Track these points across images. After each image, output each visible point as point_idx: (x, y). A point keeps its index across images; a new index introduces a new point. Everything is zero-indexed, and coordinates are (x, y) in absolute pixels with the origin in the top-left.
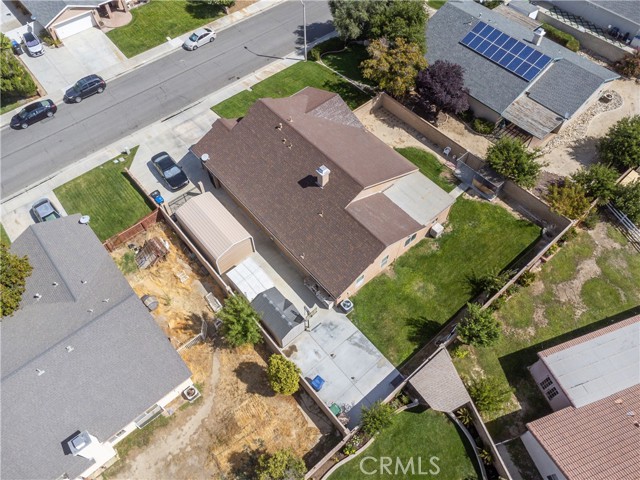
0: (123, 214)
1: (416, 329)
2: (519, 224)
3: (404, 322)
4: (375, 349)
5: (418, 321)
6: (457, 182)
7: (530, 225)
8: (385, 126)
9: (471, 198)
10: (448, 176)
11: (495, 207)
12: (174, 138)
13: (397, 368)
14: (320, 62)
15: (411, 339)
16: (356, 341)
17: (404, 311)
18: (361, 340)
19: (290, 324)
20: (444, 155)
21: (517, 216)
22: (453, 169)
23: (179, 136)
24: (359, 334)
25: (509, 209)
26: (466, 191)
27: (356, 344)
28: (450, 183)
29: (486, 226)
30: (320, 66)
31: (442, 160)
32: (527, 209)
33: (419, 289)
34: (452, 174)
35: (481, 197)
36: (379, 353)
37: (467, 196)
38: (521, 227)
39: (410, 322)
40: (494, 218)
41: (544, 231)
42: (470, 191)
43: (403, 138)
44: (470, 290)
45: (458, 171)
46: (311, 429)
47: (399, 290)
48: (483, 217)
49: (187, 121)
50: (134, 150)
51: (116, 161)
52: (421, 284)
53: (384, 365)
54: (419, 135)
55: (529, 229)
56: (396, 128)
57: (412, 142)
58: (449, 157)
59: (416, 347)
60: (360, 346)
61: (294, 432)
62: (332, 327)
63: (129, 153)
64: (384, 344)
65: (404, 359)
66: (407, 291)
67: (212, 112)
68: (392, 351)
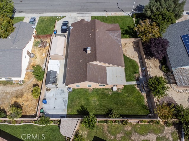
0: (47, 31)
1: (81, 109)
2: (144, 107)
3: (81, 105)
4: (67, 106)
5: (84, 108)
6: (138, 80)
7: (147, 109)
8: (133, 49)
9: (137, 88)
10: (137, 76)
11: (142, 96)
12: (75, 19)
13: (67, 115)
15: (78, 111)
16: (65, 100)
17: (83, 103)
18: (66, 101)
19: (50, 83)
20: (142, 69)
21: (146, 103)
22: (141, 75)
24: (67, 99)
25: (146, 99)
26: (137, 85)
27: (64, 101)
28: (135, 79)
29: (132, 99)
30: (133, 20)
31: (140, 70)
32: (151, 104)
33: (94, 100)
34: (139, 77)
35: (140, 90)
36: (67, 107)
37: (136, 87)
38: (143, 107)
39: (82, 107)
40: (138, 99)
41: (149, 115)
42: (139, 85)
43: (135, 56)
44: (107, 112)
45: (141, 77)
46: (35, 110)
47: (88, 96)
48: (134, 96)
49: (83, 16)
50: (64, 17)
51: (58, 18)
52: (96, 100)
53: (65, 111)
54: (141, 58)
55: (145, 110)
56: (136, 52)
57: (136, 59)
58: (143, 71)
59: (77, 114)
60: (64, 102)
61: (31, 108)
62: (63, 92)
63: (62, 17)
64: (70, 106)
65: (71, 114)
66: (90, 98)
67: (91, 17)
68: (70, 110)
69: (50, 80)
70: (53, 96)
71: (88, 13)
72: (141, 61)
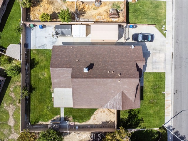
1: (35, 62)
2: (37, 121)
3: (40, 61)
4: (39, 48)
5: (37, 65)
6: (66, 119)
7: (35, 123)
8: (105, 121)
9: (57, 117)
10: (70, 119)
11: (48, 120)
12: (160, 51)
13: (30, 49)
14: (157, 129)
15: (34, 59)
16: (45, 46)
17: (42, 64)
18: (44, 47)
19: (56, 29)
20: (77, 125)
21: (41, 123)
22: (70, 123)
23: (159, 53)
24: (46, 48)
25: (45, 123)
26: (60, 118)
27: (44, 45)
28: (67, 117)
29: (45, 111)
31: (76, 123)
32: (40, 128)
33: (44, 74)
34: (69, 121)
35: (54, 120)
36: (37, 48)
37: (58, 116)
38: (37, 119)
39: (38, 63)
40: (46, 116)
41: (30, 124)
42: (59, 119)
43: (95, 121)
44: (33, 86)
45: (68, 123)
46: (35, 19)
47: (48, 68)
48: (48, 113)
49: (165, 60)
50: (165, 35)
51: (164, 26)
52: (45, 76)
53: (34, 47)
54: (91, 127)
55: (34, 121)
56: (101, 123)
57: (91, 122)
58: (75, 126)
59: (31, 58)
60: (43, 45)
61: (37, 15)
62: (53, 43)
63: (164, 32)
64: (38, 51)
65: (31, 53)
66: (46, 70)
67: (163, 71)
68: (35, 52)
69: (60, 29)
70: (48, 34)
71: (173, 68)
72: (89, 127)
